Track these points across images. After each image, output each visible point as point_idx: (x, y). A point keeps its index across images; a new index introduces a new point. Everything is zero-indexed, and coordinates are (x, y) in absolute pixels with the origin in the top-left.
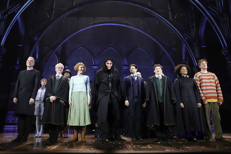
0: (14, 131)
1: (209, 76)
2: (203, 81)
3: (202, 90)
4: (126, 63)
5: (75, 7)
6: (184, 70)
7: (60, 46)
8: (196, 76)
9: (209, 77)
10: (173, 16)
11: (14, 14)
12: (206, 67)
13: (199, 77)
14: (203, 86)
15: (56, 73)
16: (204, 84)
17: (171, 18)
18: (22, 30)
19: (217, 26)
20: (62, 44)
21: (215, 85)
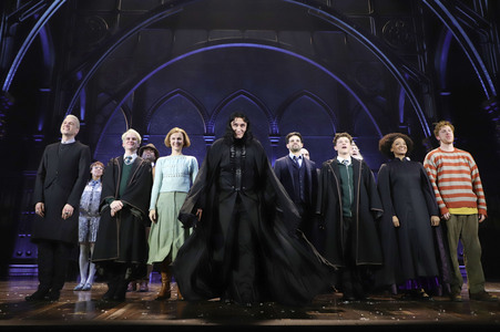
0: (31, 277)
1: (459, 157)
2: (445, 168)
3: (439, 189)
4: (276, 129)
5: (166, 7)
6: (400, 146)
7: (132, 92)
8: (429, 158)
9: (457, 161)
10: (379, 28)
11: (32, 21)
12: (452, 139)
13: (436, 160)
14: (443, 180)
15: (124, 151)
16: (446, 176)
17: (374, 31)
18: (49, 56)
19: (473, 49)
20: (136, 87)
21: (469, 177)
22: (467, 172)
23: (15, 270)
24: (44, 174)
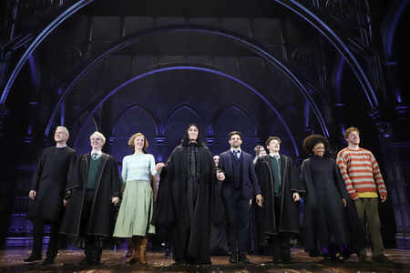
0: (23, 247)
1: (363, 154)
2: (353, 162)
3: (351, 178)
4: (211, 132)
5: (126, 39)
7: (101, 103)
8: (341, 155)
9: (362, 157)
10: (289, 56)
11: (23, 50)
13: (346, 156)
14: (352, 172)
16: (354, 168)
17: (285, 57)
18: (36, 78)
19: (361, 70)
20: (104, 100)
21: (371, 169)
22: (369, 166)
23: (10, 242)
24: (41, 169)
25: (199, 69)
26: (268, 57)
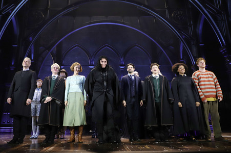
0: (10, 133)
1: (208, 74)
2: (202, 79)
3: (201, 89)
4: (123, 62)
5: (71, 6)
6: (182, 69)
7: (55, 46)
8: (194, 75)
9: (207, 76)
10: (170, 15)
11: (8, 14)
12: (205, 66)
13: (198, 76)
14: (201, 85)
15: (52, 74)
16: (202, 83)
17: (168, 16)
19: (215, 24)
20: (57, 44)
21: (213, 83)
22: (212, 81)
24: (14, 85)
25: (115, 24)
26: (157, 16)
